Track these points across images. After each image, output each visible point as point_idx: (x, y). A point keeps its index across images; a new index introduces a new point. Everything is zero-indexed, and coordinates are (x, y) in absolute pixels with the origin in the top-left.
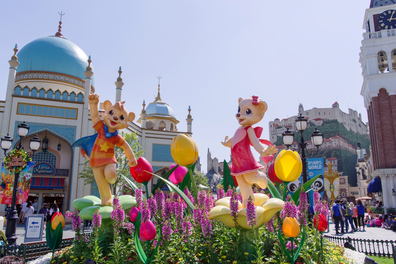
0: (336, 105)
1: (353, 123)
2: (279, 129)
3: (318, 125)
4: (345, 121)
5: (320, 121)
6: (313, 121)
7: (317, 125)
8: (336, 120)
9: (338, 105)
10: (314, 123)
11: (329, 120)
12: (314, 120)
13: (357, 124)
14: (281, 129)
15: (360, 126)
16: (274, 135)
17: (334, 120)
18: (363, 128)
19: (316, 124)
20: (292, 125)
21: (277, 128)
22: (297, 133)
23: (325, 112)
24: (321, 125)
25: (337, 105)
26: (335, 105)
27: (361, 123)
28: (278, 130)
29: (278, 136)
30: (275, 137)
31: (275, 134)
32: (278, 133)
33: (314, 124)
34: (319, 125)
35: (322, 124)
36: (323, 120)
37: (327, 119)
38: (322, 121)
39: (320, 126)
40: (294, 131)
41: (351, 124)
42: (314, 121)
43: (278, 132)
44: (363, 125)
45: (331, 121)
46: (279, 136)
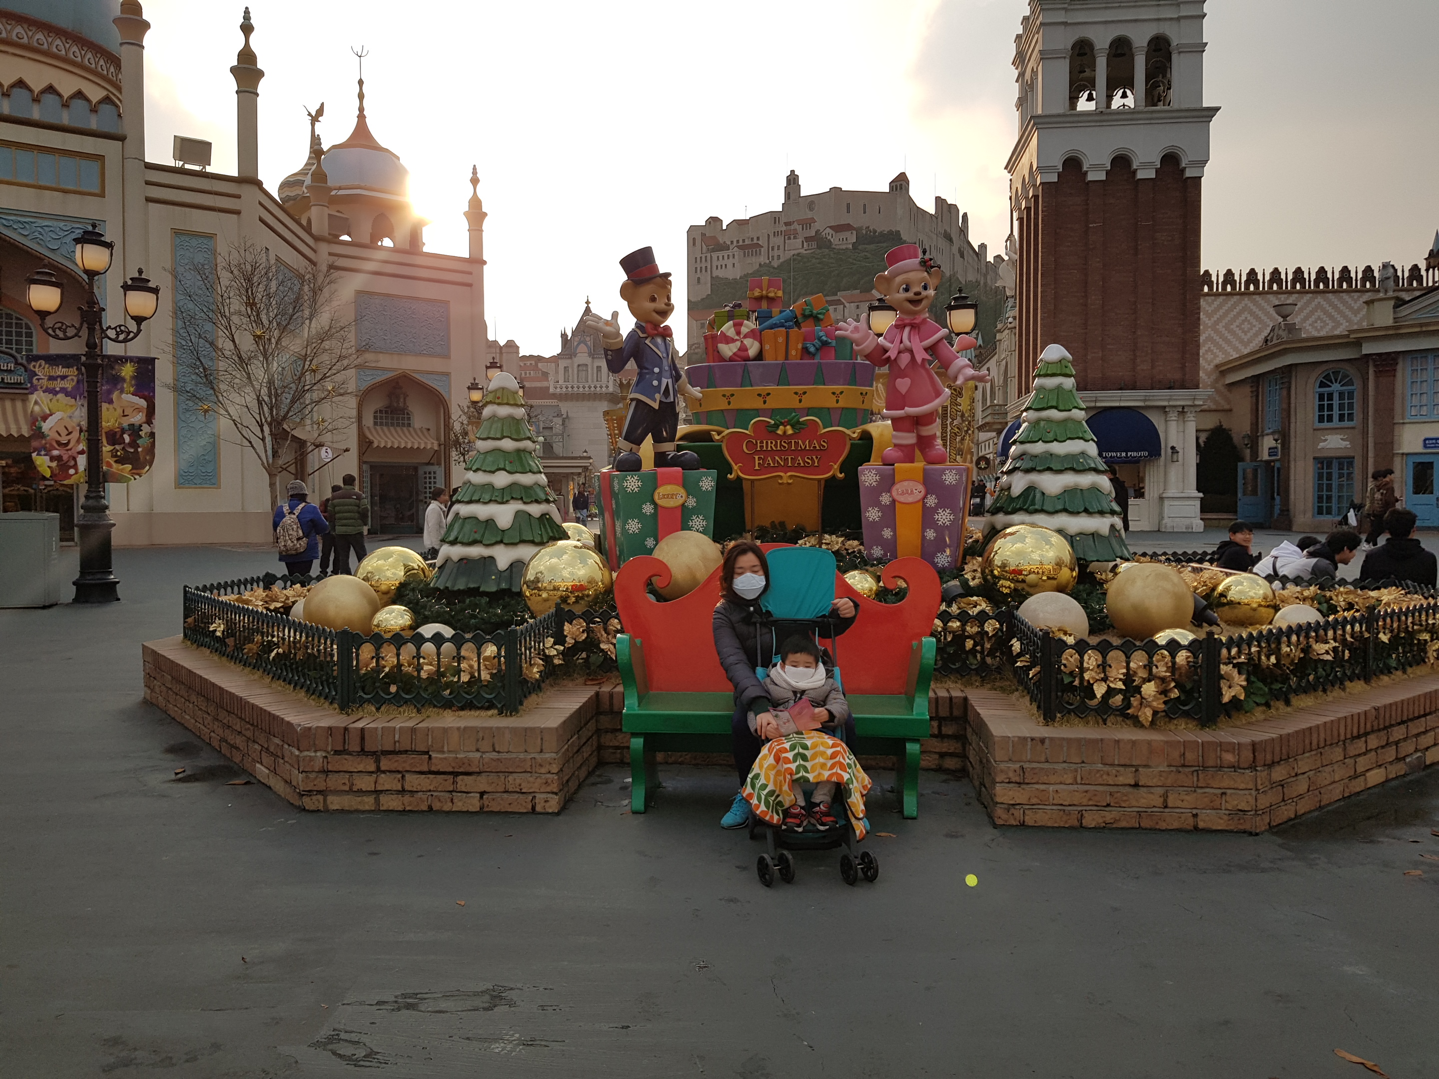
0: (901, 183)
1: (942, 243)
2: (720, 254)
3: (841, 247)
4: (921, 236)
5: (846, 234)
6: (828, 230)
7: (837, 247)
8: (898, 232)
9: (908, 182)
10: (829, 237)
11: (875, 231)
12: (830, 227)
13: (955, 249)
14: (725, 253)
15: (962, 256)
16: (701, 271)
17: (891, 232)
18: (971, 261)
19: (837, 242)
20: (760, 243)
21: (713, 250)
22: (774, 268)
23: (865, 205)
24: (851, 246)
25: (904, 183)
26: (898, 184)
27: (966, 246)
28: (714, 255)
29: (714, 275)
30: (706, 278)
31: (706, 271)
32: (715, 268)
33: (830, 241)
34: (844, 247)
35: (854, 244)
36: (858, 230)
37: (871, 228)
38: (855, 232)
39: (847, 249)
40: (767, 261)
41: (936, 247)
42: (831, 232)
43: (715, 264)
44: (971, 252)
45: (882, 234)
46: (717, 277)
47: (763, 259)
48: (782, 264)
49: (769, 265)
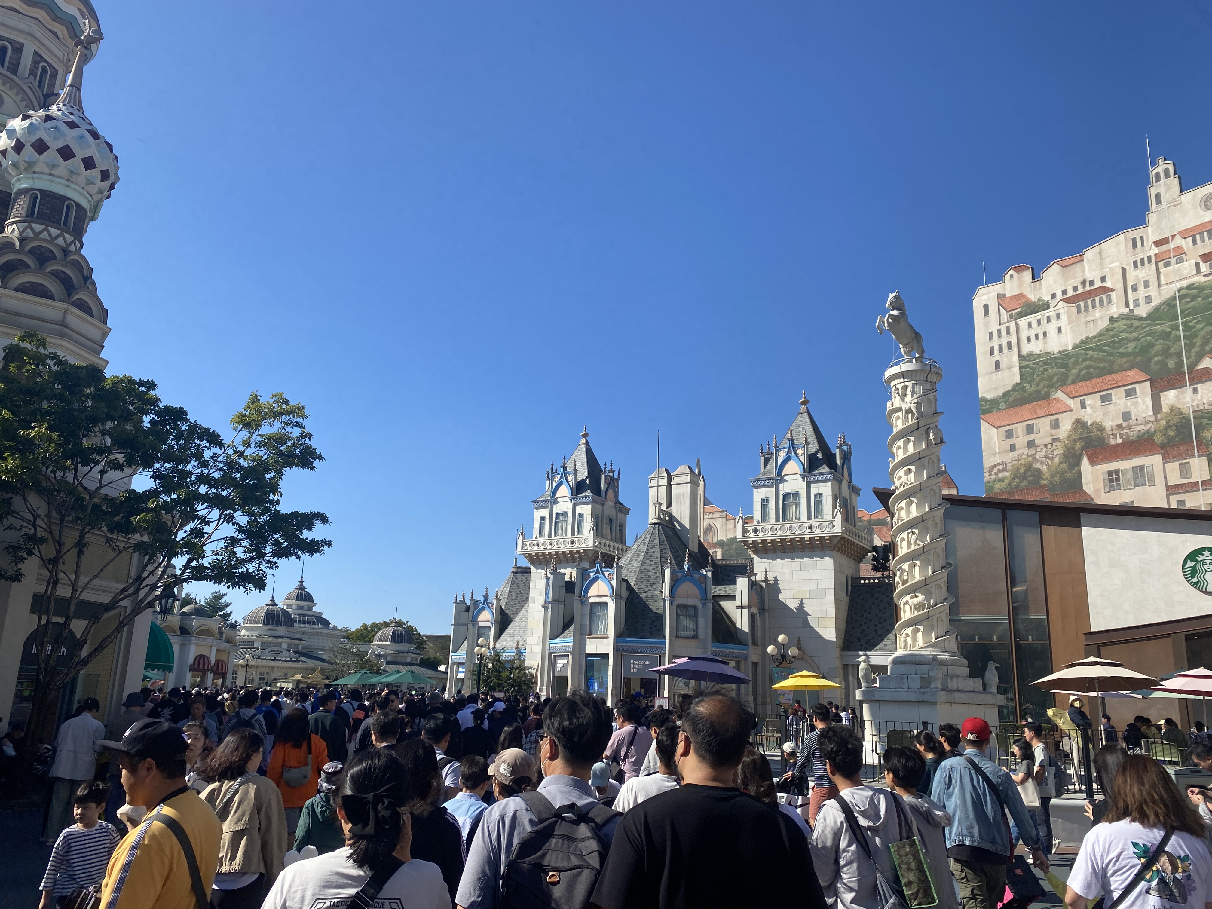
2: (1032, 318)
20: (1108, 284)
21: (1021, 315)
22: (1140, 319)
28: (1023, 322)
30: (1011, 360)
31: (1010, 349)
32: (1024, 340)
40: (1126, 311)
46: (1031, 354)
47: (1116, 309)
48: (1157, 309)
49: (1130, 316)
